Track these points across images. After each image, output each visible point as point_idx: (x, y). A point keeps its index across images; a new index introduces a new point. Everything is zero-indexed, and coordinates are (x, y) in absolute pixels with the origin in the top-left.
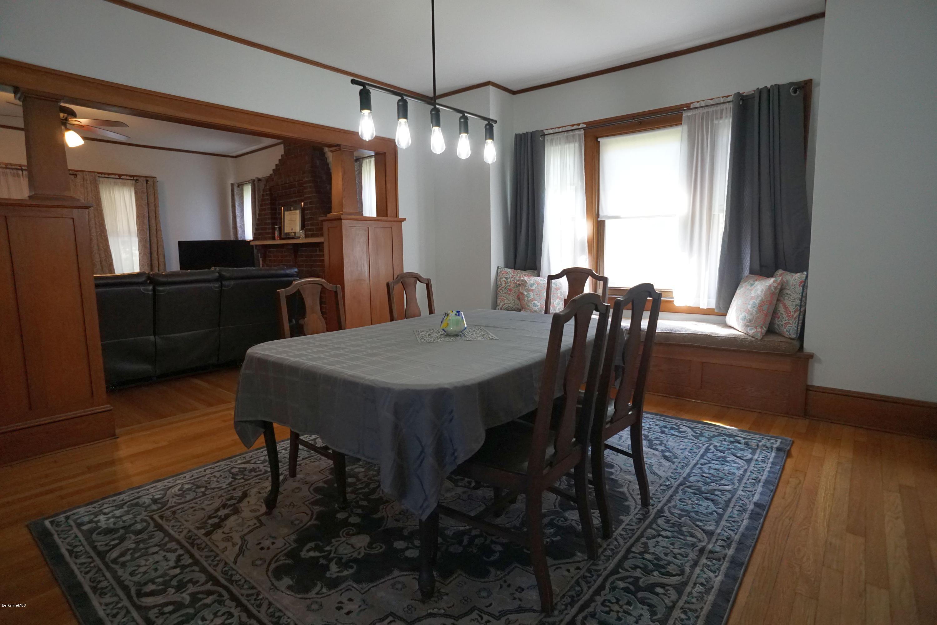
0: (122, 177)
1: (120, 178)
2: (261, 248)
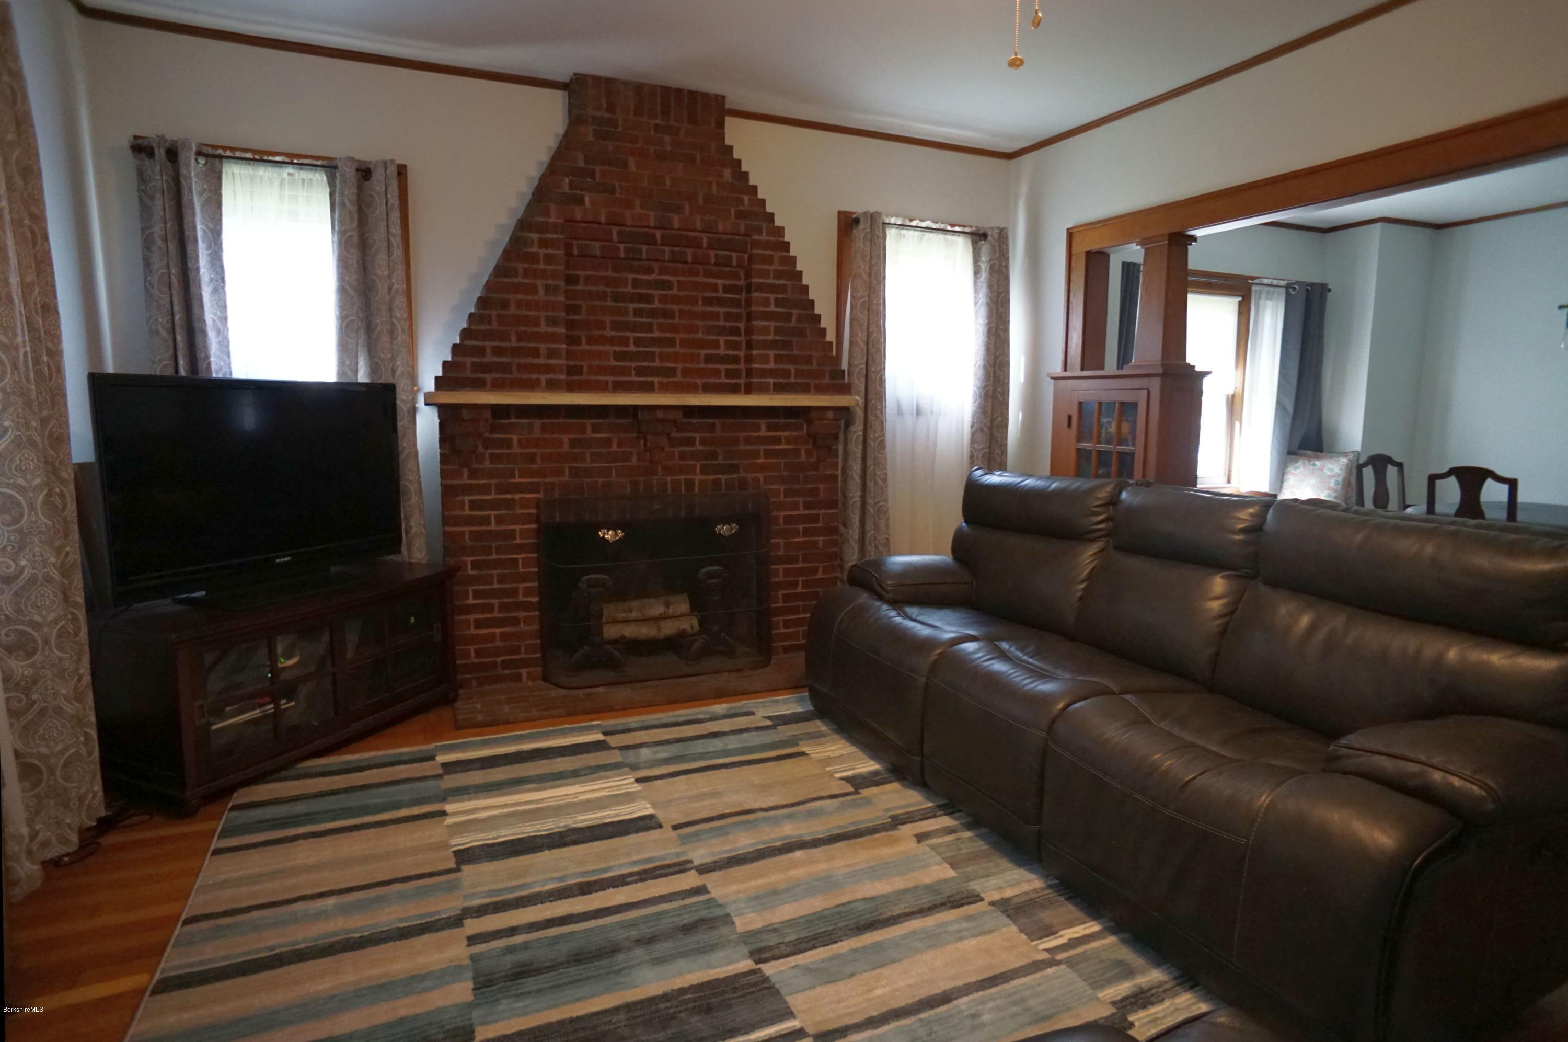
2: (488, 414)
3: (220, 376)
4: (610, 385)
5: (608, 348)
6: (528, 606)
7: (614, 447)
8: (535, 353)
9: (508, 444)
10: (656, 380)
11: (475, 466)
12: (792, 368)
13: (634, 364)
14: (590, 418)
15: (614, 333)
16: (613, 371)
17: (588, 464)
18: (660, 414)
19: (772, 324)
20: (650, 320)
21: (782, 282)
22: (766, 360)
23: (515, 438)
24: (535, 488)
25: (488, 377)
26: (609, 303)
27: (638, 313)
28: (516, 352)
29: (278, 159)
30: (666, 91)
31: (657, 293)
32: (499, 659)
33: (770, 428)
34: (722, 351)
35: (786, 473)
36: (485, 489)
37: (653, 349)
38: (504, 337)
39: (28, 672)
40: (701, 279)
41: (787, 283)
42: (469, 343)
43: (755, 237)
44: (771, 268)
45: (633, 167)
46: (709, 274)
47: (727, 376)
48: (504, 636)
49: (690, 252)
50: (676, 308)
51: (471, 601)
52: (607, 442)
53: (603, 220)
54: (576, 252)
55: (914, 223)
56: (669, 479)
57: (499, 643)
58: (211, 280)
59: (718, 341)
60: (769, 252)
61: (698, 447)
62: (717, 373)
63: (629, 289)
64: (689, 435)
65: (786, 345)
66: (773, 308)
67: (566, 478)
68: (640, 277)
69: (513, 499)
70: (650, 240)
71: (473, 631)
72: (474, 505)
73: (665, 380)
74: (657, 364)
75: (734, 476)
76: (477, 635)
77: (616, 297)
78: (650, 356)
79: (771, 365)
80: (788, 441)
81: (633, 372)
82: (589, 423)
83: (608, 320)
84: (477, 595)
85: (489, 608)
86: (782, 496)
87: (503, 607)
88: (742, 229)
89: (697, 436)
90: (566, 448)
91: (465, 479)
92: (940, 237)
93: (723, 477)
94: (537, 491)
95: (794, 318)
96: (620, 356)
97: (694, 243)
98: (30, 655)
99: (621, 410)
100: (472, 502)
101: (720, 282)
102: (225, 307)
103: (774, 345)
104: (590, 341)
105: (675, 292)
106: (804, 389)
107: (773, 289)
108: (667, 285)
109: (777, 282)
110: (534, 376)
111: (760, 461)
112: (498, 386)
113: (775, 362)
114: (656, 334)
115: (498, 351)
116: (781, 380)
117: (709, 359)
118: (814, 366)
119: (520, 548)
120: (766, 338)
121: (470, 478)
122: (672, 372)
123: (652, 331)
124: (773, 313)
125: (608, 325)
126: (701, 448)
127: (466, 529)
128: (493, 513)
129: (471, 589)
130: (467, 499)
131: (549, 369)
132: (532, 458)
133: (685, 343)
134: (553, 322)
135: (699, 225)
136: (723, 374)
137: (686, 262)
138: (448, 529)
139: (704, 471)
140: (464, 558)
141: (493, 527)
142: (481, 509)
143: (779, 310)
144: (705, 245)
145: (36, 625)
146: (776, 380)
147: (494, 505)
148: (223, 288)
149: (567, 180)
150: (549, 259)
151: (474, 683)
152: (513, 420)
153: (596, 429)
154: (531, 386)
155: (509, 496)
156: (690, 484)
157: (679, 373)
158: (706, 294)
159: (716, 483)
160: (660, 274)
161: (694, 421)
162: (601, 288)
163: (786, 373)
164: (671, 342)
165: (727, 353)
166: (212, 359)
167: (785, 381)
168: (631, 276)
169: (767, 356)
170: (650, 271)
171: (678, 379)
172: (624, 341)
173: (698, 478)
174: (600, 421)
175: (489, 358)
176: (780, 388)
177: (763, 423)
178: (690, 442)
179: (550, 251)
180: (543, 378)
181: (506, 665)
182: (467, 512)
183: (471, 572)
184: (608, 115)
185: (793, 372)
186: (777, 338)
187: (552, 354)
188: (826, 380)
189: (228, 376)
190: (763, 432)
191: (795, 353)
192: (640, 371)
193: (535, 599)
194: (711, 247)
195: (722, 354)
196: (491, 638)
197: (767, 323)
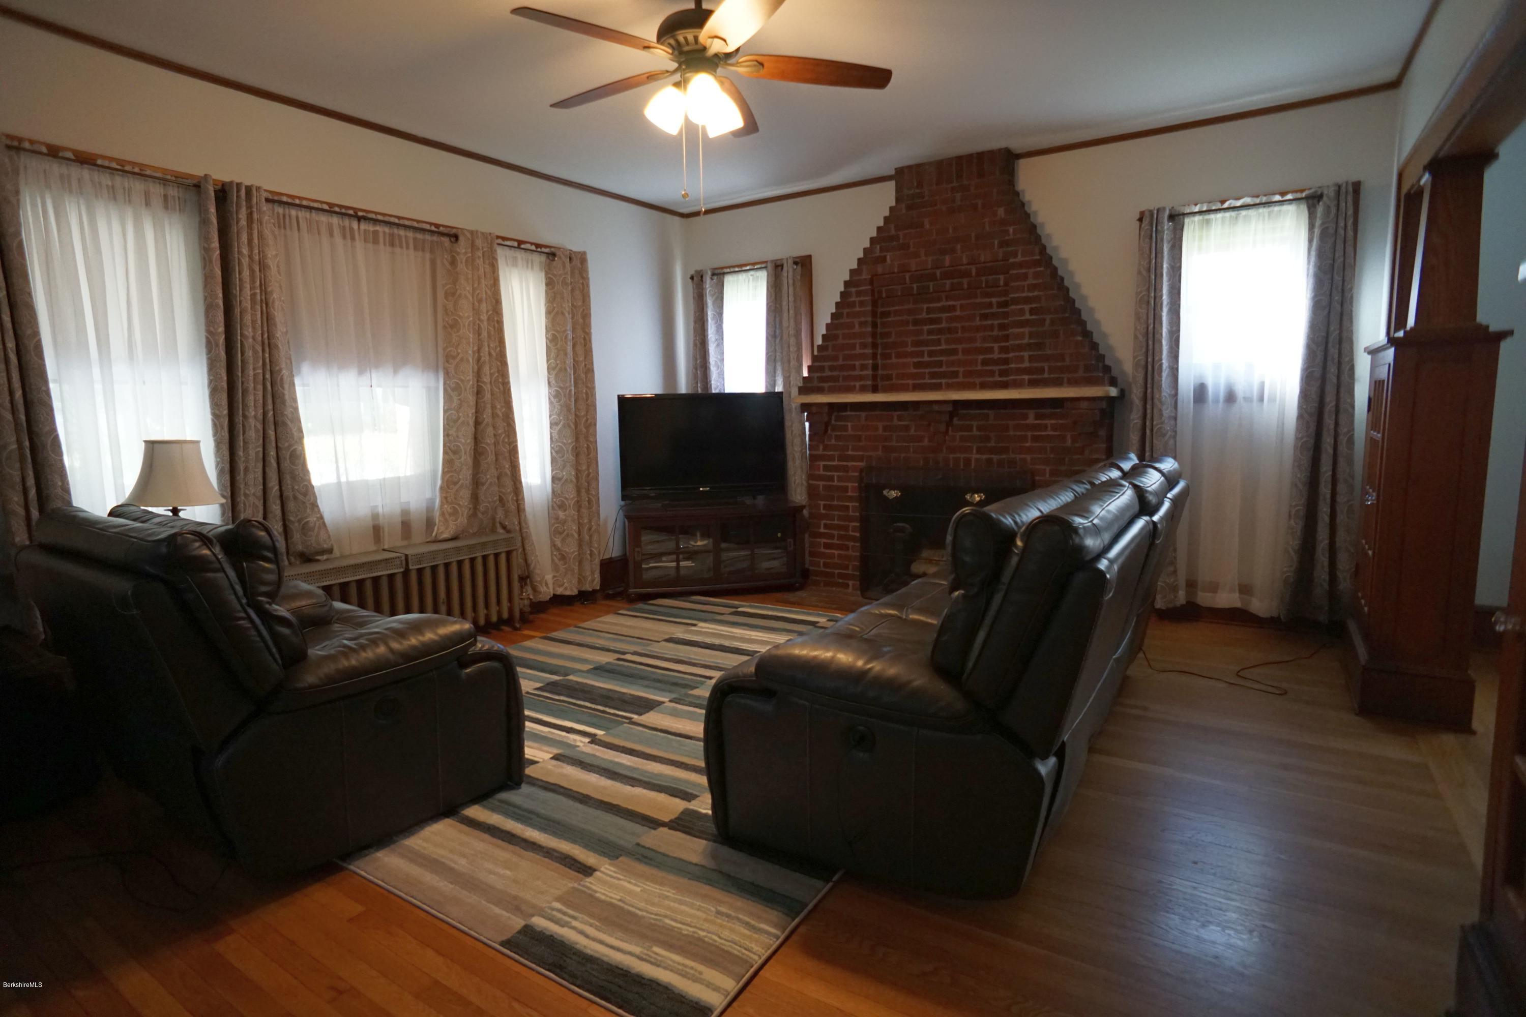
0: (523, 246)
1: (519, 247)
2: (826, 410)
3: (717, 391)
4: (911, 387)
5: (909, 360)
6: (853, 539)
7: (912, 432)
8: (853, 368)
9: (845, 428)
10: (944, 381)
11: (826, 442)
12: (1046, 366)
13: (927, 371)
14: (895, 411)
15: (913, 349)
16: (913, 376)
17: (894, 444)
18: (936, 407)
19: (1026, 330)
20: (939, 337)
21: (1036, 293)
22: (1021, 359)
23: (849, 424)
24: (861, 459)
25: (826, 385)
26: (911, 327)
27: (930, 332)
28: (842, 368)
29: (748, 268)
30: (959, 159)
31: (944, 315)
32: (837, 571)
33: (1037, 417)
34: (996, 356)
35: (1052, 456)
36: (831, 458)
37: (941, 358)
38: (836, 358)
39: (564, 517)
40: (978, 300)
41: (1041, 293)
42: (817, 364)
43: (1012, 260)
44: (1026, 283)
45: (927, 226)
46: (948, 298)
47: (1000, 375)
48: (840, 556)
49: (965, 281)
50: (959, 325)
51: (822, 530)
52: (907, 428)
53: (896, 270)
54: (884, 295)
55: (1226, 205)
56: (951, 456)
57: (836, 560)
58: (716, 340)
59: (993, 348)
60: (1024, 271)
61: (975, 432)
62: (992, 373)
63: (924, 315)
64: (968, 423)
65: (1039, 346)
66: (1027, 316)
67: (880, 453)
68: (931, 305)
69: (847, 466)
70: (933, 277)
71: (822, 550)
72: (826, 468)
73: (950, 381)
74: (944, 369)
75: (1004, 456)
76: (824, 553)
77: (916, 322)
78: (940, 364)
79: (1026, 364)
80: (1054, 428)
81: (927, 377)
82: (896, 414)
83: (909, 340)
84: (826, 526)
85: (832, 537)
86: (1048, 475)
87: (841, 537)
88: (1000, 256)
89: (975, 423)
90: (880, 432)
91: (820, 452)
92: (1262, 210)
93: (995, 457)
94: (862, 461)
95: (1048, 322)
96: (918, 365)
97: (967, 274)
98: (565, 511)
99: (916, 404)
100: (824, 466)
101: (994, 300)
102: (723, 353)
103: (1029, 346)
104: (899, 356)
105: (958, 313)
106: (1058, 383)
107: (1027, 300)
108: (952, 308)
109: (1031, 294)
110: (852, 384)
111: (1028, 445)
112: (832, 390)
113: (1030, 361)
114: (944, 347)
115: (832, 368)
116: (1034, 377)
117: (985, 362)
118: (1067, 362)
119: (851, 499)
120: (1020, 342)
121: (824, 449)
122: (955, 374)
123: (940, 345)
124: (1028, 320)
125: (910, 344)
126: (978, 433)
127: (821, 483)
128: (836, 474)
129: (823, 522)
130: (822, 463)
131: (861, 378)
132: (859, 439)
133: (966, 351)
134: (863, 345)
135: (965, 261)
136: (997, 373)
137: (963, 289)
138: (811, 482)
139: (979, 451)
140: (819, 502)
141: (836, 483)
142: (830, 471)
143: (1034, 317)
144: (974, 274)
145: (566, 498)
146: (1030, 377)
147: (836, 468)
148: (723, 343)
149: (878, 247)
150: (862, 303)
151: (822, 584)
152: (849, 413)
153: (900, 418)
154: (849, 390)
155: (845, 463)
156: (968, 461)
157: (961, 375)
158: (983, 311)
159: (989, 461)
160: (947, 300)
161: (972, 412)
162: (905, 317)
163: (1042, 370)
164: (954, 352)
165: (1000, 356)
166: (713, 382)
167: (1039, 377)
168: (925, 306)
169: (1023, 357)
170: (939, 300)
171: (960, 379)
172: (921, 354)
173: (974, 456)
174: (903, 413)
175: (828, 373)
176: (1033, 384)
177: (1031, 414)
178: (969, 428)
179: (862, 298)
180: (858, 384)
181: (841, 576)
182: (821, 472)
183: (823, 511)
184: (918, 191)
185: (1046, 369)
186: (1031, 341)
187: (863, 367)
188: (1081, 373)
189: (722, 392)
190: (1031, 420)
191: (1049, 352)
192: (933, 375)
193: (858, 535)
194: (978, 275)
195: (996, 358)
196: (832, 556)
197: (1022, 330)
